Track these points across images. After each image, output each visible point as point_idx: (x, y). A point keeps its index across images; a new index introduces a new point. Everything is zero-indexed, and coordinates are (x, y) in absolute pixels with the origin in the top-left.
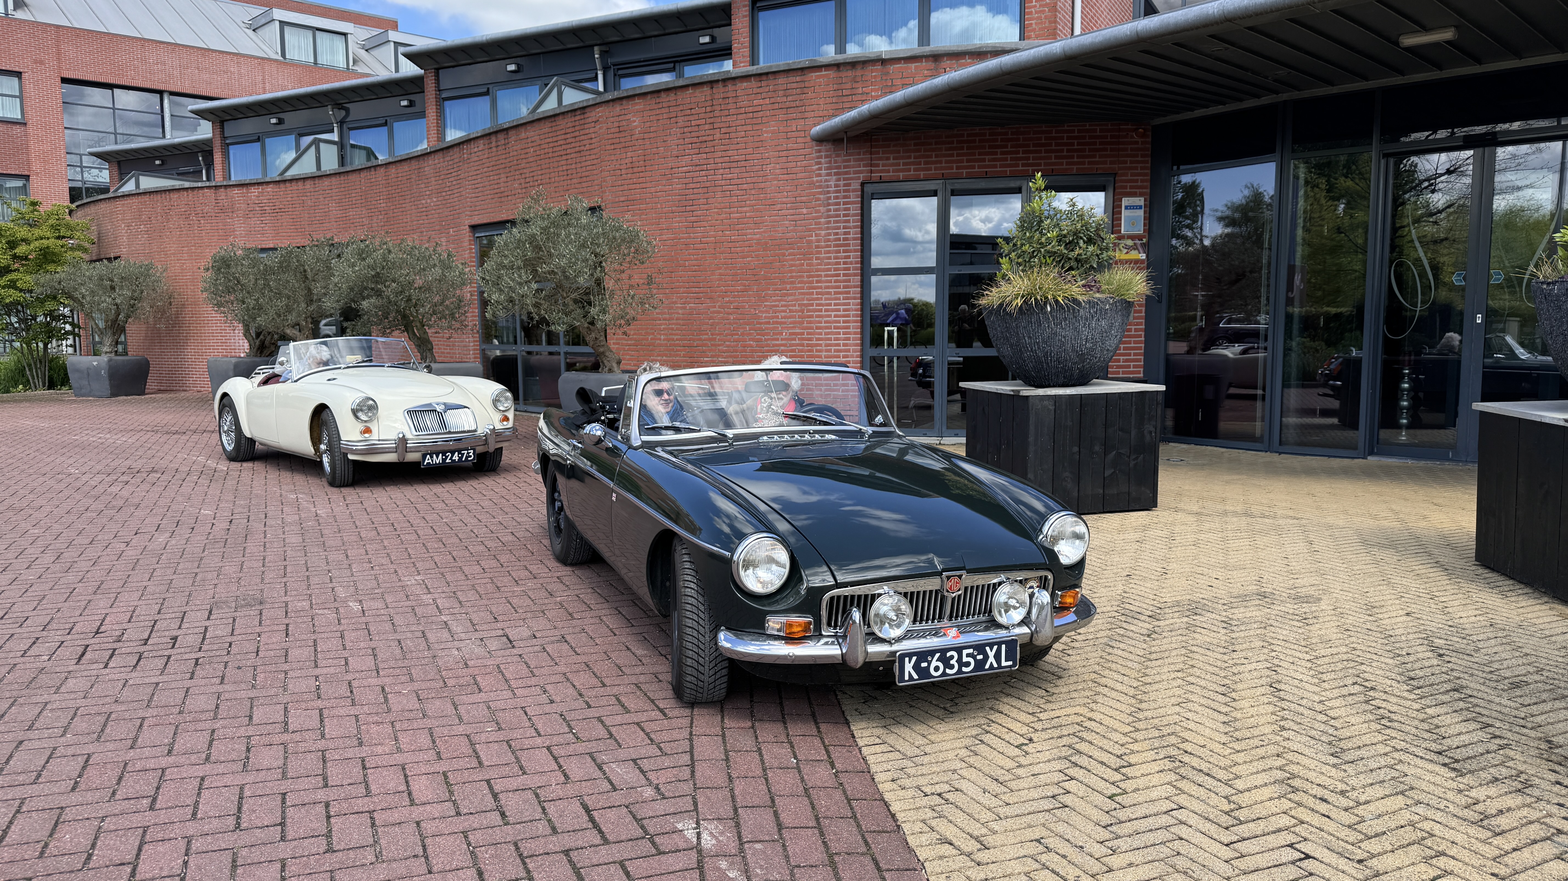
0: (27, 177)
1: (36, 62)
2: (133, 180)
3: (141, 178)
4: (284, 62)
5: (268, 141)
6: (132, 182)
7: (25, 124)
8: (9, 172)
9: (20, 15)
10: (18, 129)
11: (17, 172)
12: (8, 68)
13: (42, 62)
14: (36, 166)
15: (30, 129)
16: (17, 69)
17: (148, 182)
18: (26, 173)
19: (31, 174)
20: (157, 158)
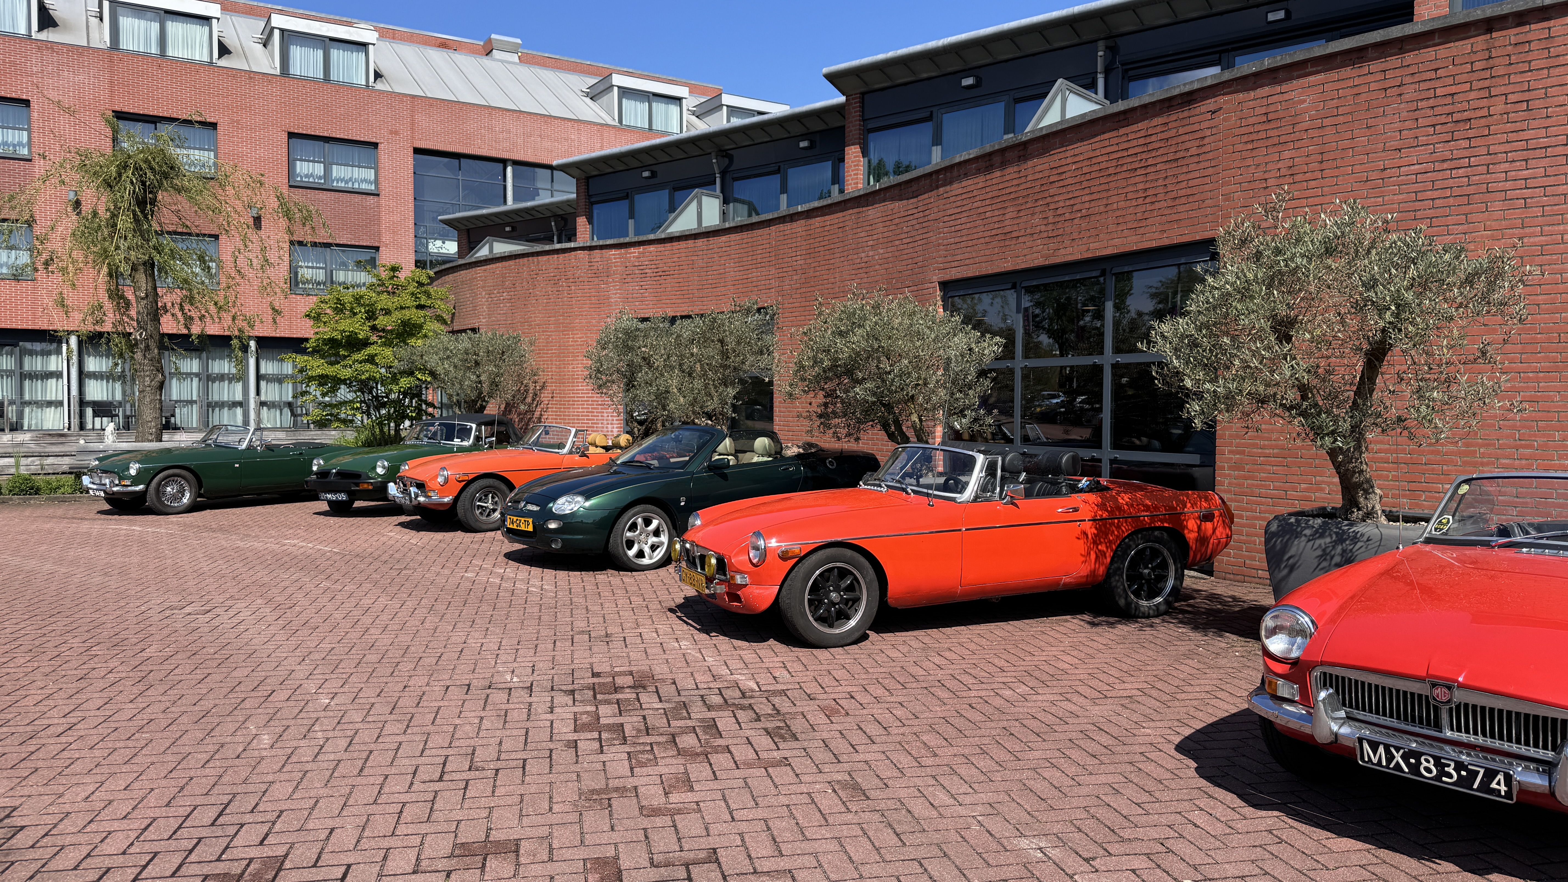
0: (377, 249)
1: (391, 132)
2: (487, 246)
3: (495, 244)
4: (621, 127)
5: (637, 198)
6: (487, 247)
7: (378, 195)
8: (361, 243)
9: (379, 86)
10: (371, 200)
11: (368, 244)
12: (366, 139)
13: (396, 133)
14: (386, 238)
15: (383, 200)
16: (374, 140)
17: (501, 248)
18: (376, 244)
19: (381, 245)
20: (508, 224)
